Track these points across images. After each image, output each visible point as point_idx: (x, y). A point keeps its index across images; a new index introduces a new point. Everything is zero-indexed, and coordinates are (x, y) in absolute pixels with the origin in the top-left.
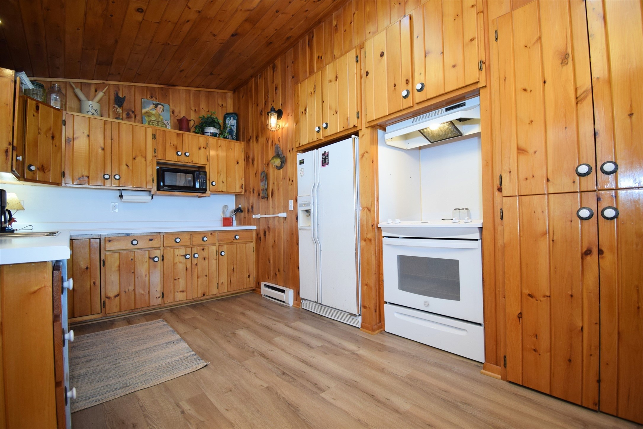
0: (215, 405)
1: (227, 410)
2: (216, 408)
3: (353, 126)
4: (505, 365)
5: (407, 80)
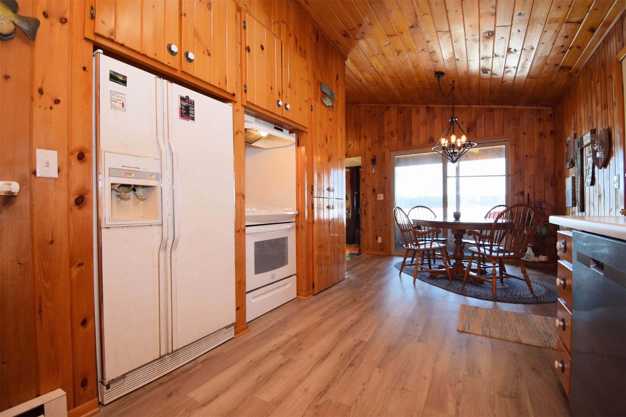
3: (232, 93)
4: (313, 287)
5: (279, 93)
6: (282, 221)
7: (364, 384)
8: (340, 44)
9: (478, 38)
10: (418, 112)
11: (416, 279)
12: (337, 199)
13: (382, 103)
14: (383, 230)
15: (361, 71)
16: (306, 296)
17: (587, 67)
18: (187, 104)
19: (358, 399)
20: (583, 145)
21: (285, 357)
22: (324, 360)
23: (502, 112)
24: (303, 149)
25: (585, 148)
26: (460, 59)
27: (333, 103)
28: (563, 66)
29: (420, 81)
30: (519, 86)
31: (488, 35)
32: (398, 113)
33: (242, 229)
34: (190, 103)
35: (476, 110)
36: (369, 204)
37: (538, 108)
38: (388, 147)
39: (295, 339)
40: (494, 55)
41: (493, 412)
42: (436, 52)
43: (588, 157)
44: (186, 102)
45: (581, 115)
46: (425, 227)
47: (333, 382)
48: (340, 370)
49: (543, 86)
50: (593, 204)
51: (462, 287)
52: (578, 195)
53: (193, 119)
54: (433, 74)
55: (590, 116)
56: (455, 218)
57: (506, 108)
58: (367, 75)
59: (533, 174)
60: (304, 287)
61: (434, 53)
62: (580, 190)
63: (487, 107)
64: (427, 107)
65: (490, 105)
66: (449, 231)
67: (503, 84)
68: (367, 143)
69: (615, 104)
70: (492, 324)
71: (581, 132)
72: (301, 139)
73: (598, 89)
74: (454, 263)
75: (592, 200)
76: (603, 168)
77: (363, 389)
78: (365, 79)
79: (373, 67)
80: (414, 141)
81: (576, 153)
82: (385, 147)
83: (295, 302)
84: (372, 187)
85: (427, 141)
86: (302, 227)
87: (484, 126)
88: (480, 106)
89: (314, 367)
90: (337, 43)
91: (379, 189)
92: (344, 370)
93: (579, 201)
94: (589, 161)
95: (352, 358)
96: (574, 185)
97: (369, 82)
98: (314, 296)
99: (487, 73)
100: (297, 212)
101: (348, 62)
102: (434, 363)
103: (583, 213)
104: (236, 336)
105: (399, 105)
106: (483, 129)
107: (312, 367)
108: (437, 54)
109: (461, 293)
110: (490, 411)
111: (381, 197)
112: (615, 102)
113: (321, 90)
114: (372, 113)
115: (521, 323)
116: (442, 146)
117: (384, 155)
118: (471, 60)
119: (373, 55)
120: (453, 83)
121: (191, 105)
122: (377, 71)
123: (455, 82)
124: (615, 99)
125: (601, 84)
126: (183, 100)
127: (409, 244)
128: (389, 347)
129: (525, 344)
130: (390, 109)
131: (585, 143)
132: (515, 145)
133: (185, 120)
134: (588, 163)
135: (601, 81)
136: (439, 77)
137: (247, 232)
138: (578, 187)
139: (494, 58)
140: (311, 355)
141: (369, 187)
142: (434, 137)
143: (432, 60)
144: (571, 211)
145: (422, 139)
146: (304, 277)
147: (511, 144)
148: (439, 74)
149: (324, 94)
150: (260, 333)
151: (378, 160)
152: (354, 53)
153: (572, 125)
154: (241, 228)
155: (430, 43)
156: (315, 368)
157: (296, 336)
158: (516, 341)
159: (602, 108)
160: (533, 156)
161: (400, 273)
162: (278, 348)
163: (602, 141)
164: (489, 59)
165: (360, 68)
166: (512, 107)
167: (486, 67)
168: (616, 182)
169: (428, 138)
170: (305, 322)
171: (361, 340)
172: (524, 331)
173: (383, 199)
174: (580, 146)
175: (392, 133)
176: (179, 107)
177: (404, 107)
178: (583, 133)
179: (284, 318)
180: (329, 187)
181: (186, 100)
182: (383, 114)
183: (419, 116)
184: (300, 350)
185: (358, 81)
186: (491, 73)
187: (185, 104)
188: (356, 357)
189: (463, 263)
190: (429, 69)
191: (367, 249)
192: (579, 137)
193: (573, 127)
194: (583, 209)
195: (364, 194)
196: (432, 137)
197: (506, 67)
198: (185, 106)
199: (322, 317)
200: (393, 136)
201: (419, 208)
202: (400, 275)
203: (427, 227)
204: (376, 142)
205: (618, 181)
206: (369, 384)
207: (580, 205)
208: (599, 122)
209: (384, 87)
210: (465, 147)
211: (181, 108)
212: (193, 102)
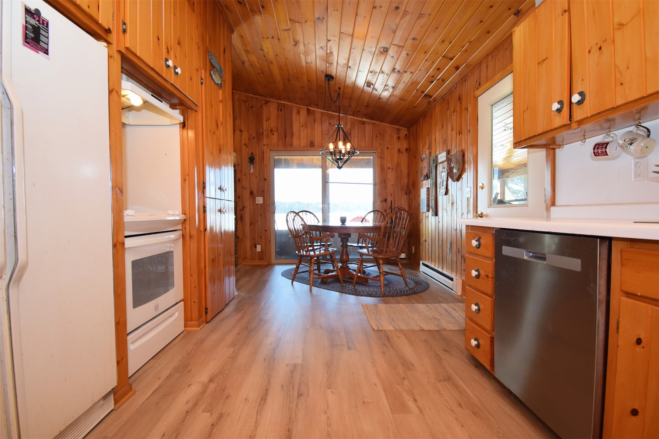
0: (384, 394)
1: (376, 385)
2: (384, 390)
3: (107, 28)
4: (206, 313)
5: (168, 48)
6: (165, 229)
7: (326, 412)
8: (230, 11)
9: (374, 51)
10: (298, 112)
11: (313, 287)
12: (228, 201)
13: (262, 96)
14: (262, 237)
15: (247, 52)
16: (199, 326)
17: (444, 99)
18: (37, 23)
19: (330, 432)
20: (438, 162)
21: (212, 414)
22: (265, 400)
23: (372, 126)
24: (191, 134)
25: (439, 165)
26: (352, 67)
27: (221, 82)
28: (427, 94)
29: (308, 80)
30: (390, 104)
31: (382, 51)
32: (278, 110)
33: (120, 242)
34: (41, 22)
35: (351, 119)
36: (246, 208)
37: (398, 127)
38: (267, 145)
39: (212, 386)
40: (381, 71)
41: (443, 398)
42: (334, 53)
43: (442, 172)
44: (34, 18)
45: (436, 137)
46: (317, 232)
47: (291, 423)
48: (291, 405)
49: (407, 109)
50: (446, 210)
51: (354, 288)
52: (433, 202)
53: (46, 52)
54: (323, 76)
55: (445, 139)
56: (341, 222)
57: (375, 123)
58: (253, 58)
59: (393, 184)
60: (195, 314)
61: (331, 54)
62: (434, 198)
63: (360, 119)
64: (308, 109)
65: (363, 118)
66: (336, 235)
67: (379, 100)
68: (243, 137)
69: (469, 131)
70: (395, 318)
71: (435, 152)
72: (188, 119)
73: (454, 117)
74: (341, 266)
75: (445, 206)
76: (456, 181)
77: (328, 418)
78: (250, 62)
79: (262, 50)
80: (295, 142)
81: (431, 168)
82: (264, 145)
83: (184, 336)
84: (250, 189)
85: (307, 145)
86: (190, 237)
87: (357, 136)
88: (355, 118)
89: (259, 412)
90: (227, 9)
91: (257, 191)
92: (295, 404)
93: (434, 207)
94: (442, 174)
95: (296, 387)
96: (428, 194)
97: (253, 68)
98: (207, 324)
99: (370, 86)
100: (183, 217)
101: (235, 37)
102: (374, 367)
103: (436, 217)
104: (117, 405)
105: (279, 101)
106: (356, 139)
107: (256, 413)
108: (333, 56)
109: (356, 294)
110: (441, 398)
111: (260, 200)
112: (470, 129)
113: (210, 61)
114: (249, 104)
115: (414, 313)
116: (330, 151)
117: (264, 154)
118: (361, 70)
119: (266, 37)
120: (339, 90)
121: (42, 27)
122: (267, 56)
123: (341, 89)
124: (469, 127)
125: (457, 114)
126: (29, 14)
127: (301, 251)
128: (326, 363)
129: (427, 330)
130: (269, 103)
131: (440, 161)
132: (381, 158)
133: (32, 49)
134: (442, 177)
135: (457, 112)
136: (328, 81)
137: (126, 246)
138: (432, 196)
139: (380, 74)
140: (246, 399)
141: (245, 188)
142: (315, 141)
143: (327, 60)
144: (424, 215)
145: (303, 142)
146: (194, 302)
147: (378, 157)
148: (329, 77)
149: (213, 67)
150: (154, 392)
151: (257, 159)
152: (244, 28)
153: (426, 145)
154: (119, 240)
155: (330, 42)
156: (260, 414)
157: (211, 380)
158: (420, 329)
159: (457, 134)
160: (393, 169)
161: (292, 282)
162: (195, 405)
163: (457, 160)
164: (376, 74)
165: (246, 48)
166: (379, 123)
167: (371, 81)
168: (468, 192)
169: (308, 141)
170: (214, 360)
171: (294, 363)
172: (420, 320)
173: (262, 203)
174: (435, 163)
175: (271, 131)
176: (23, 25)
177: (284, 104)
178: (438, 153)
179: (180, 361)
180: (221, 186)
181: (35, 16)
182: (262, 107)
183: (300, 117)
184: (227, 397)
185: (240, 62)
186: (373, 88)
187: (33, 22)
188: (300, 384)
189: (348, 265)
190: (321, 70)
191: (244, 259)
192: (433, 155)
193: (428, 147)
194: (436, 214)
195: (240, 197)
196: (312, 141)
197: (386, 85)
198: (33, 26)
199: (234, 348)
200: (273, 134)
201: (303, 212)
202: (292, 284)
203: (315, 232)
204: (254, 138)
205: (470, 192)
206: (330, 410)
207: (434, 210)
208: (454, 145)
209: (269, 77)
210: (350, 154)
211: (26, 28)
212: (47, 23)
